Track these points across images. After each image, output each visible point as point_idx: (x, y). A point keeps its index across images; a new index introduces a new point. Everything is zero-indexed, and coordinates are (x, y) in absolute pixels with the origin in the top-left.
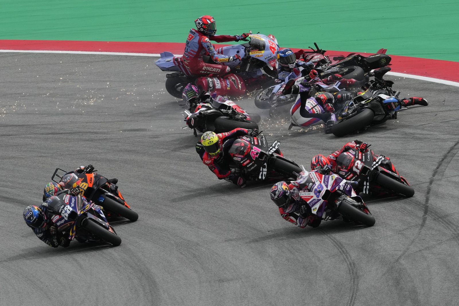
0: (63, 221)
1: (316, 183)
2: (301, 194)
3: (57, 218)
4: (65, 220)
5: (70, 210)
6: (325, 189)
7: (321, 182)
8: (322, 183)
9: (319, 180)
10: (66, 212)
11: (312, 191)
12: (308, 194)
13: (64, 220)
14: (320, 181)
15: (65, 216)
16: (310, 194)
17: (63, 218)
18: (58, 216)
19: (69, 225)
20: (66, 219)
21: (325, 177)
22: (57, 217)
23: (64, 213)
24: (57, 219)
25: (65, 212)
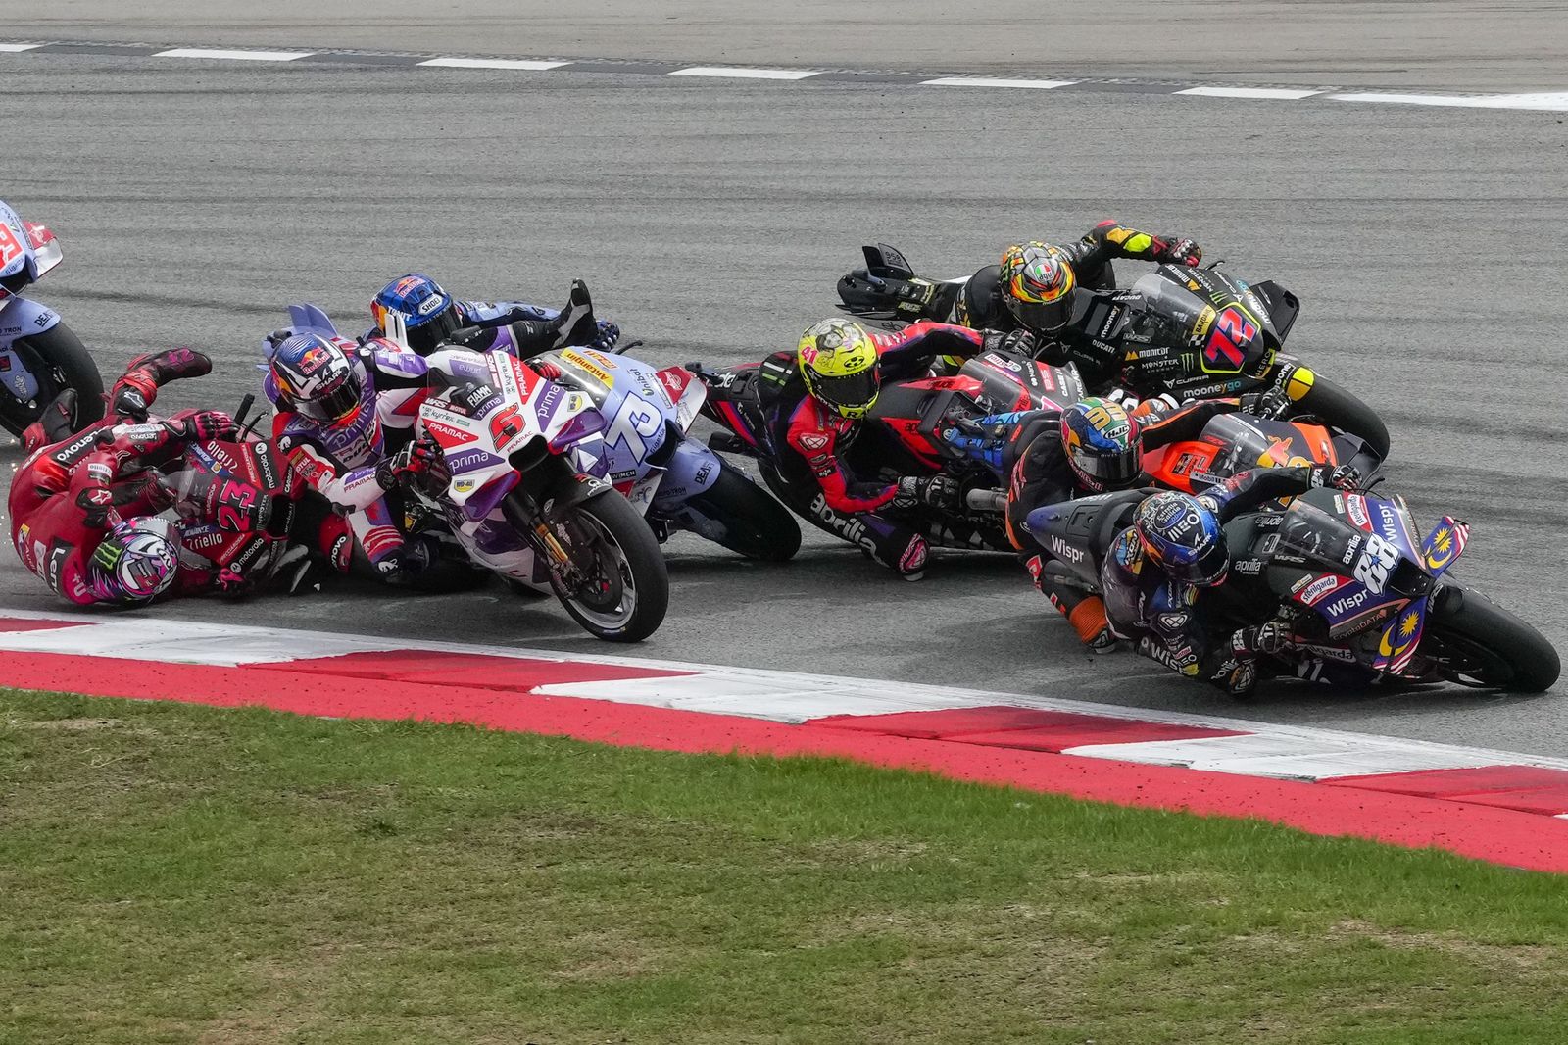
0: (1359, 598)
3: (1328, 587)
4: (1369, 593)
5: (1391, 555)
10: (1376, 561)
13: (1364, 592)
15: (1373, 576)
17: (1360, 587)
18: (1334, 578)
19: (1383, 613)
20: (1375, 589)
22: (1329, 583)
23: (1367, 566)
24: (1329, 590)
25: (1371, 560)
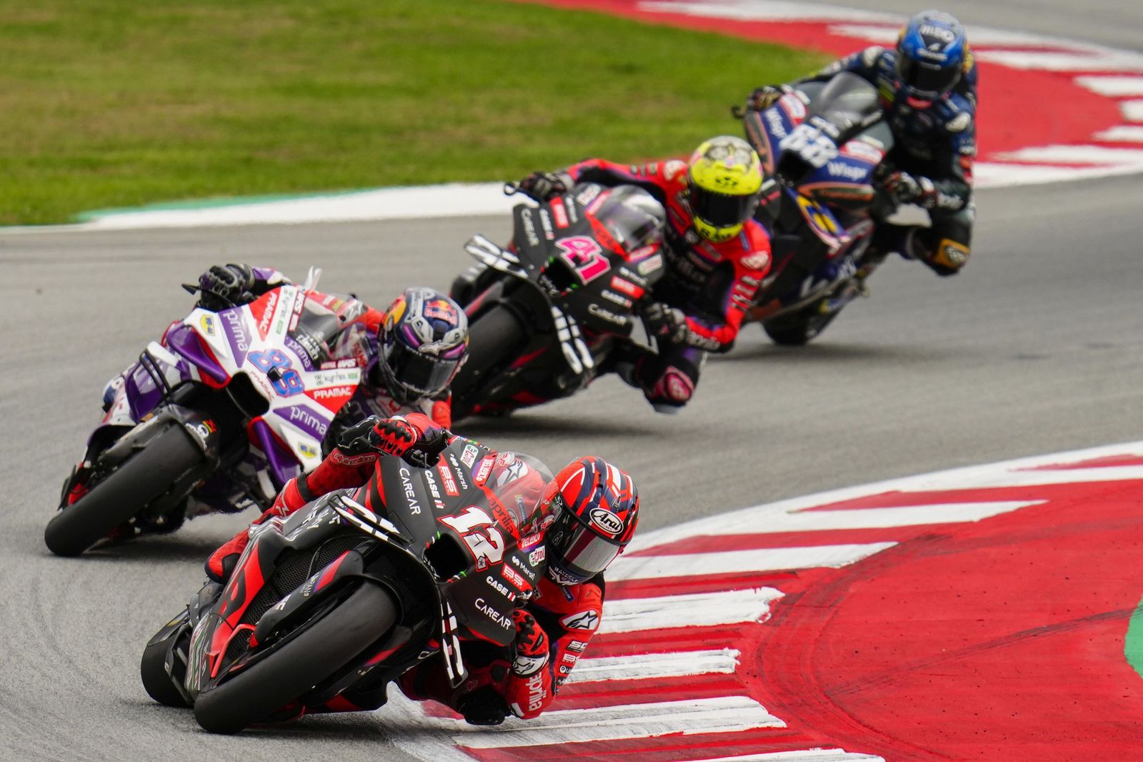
1: (314, 374)
2: (291, 294)
6: (277, 402)
7: (310, 394)
8: (302, 399)
9: (320, 390)
11: (286, 343)
12: (281, 322)
14: (316, 394)
16: (278, 332)
21: (322, 419)
